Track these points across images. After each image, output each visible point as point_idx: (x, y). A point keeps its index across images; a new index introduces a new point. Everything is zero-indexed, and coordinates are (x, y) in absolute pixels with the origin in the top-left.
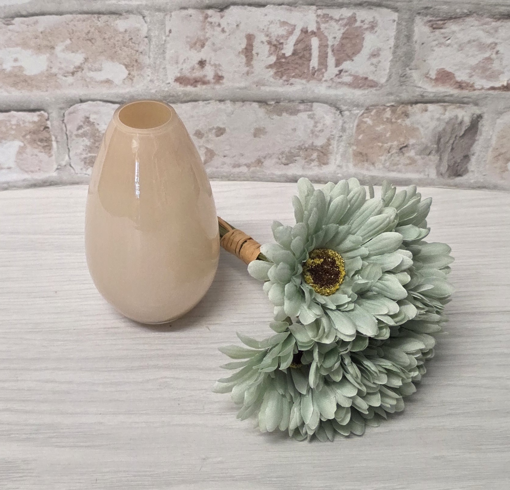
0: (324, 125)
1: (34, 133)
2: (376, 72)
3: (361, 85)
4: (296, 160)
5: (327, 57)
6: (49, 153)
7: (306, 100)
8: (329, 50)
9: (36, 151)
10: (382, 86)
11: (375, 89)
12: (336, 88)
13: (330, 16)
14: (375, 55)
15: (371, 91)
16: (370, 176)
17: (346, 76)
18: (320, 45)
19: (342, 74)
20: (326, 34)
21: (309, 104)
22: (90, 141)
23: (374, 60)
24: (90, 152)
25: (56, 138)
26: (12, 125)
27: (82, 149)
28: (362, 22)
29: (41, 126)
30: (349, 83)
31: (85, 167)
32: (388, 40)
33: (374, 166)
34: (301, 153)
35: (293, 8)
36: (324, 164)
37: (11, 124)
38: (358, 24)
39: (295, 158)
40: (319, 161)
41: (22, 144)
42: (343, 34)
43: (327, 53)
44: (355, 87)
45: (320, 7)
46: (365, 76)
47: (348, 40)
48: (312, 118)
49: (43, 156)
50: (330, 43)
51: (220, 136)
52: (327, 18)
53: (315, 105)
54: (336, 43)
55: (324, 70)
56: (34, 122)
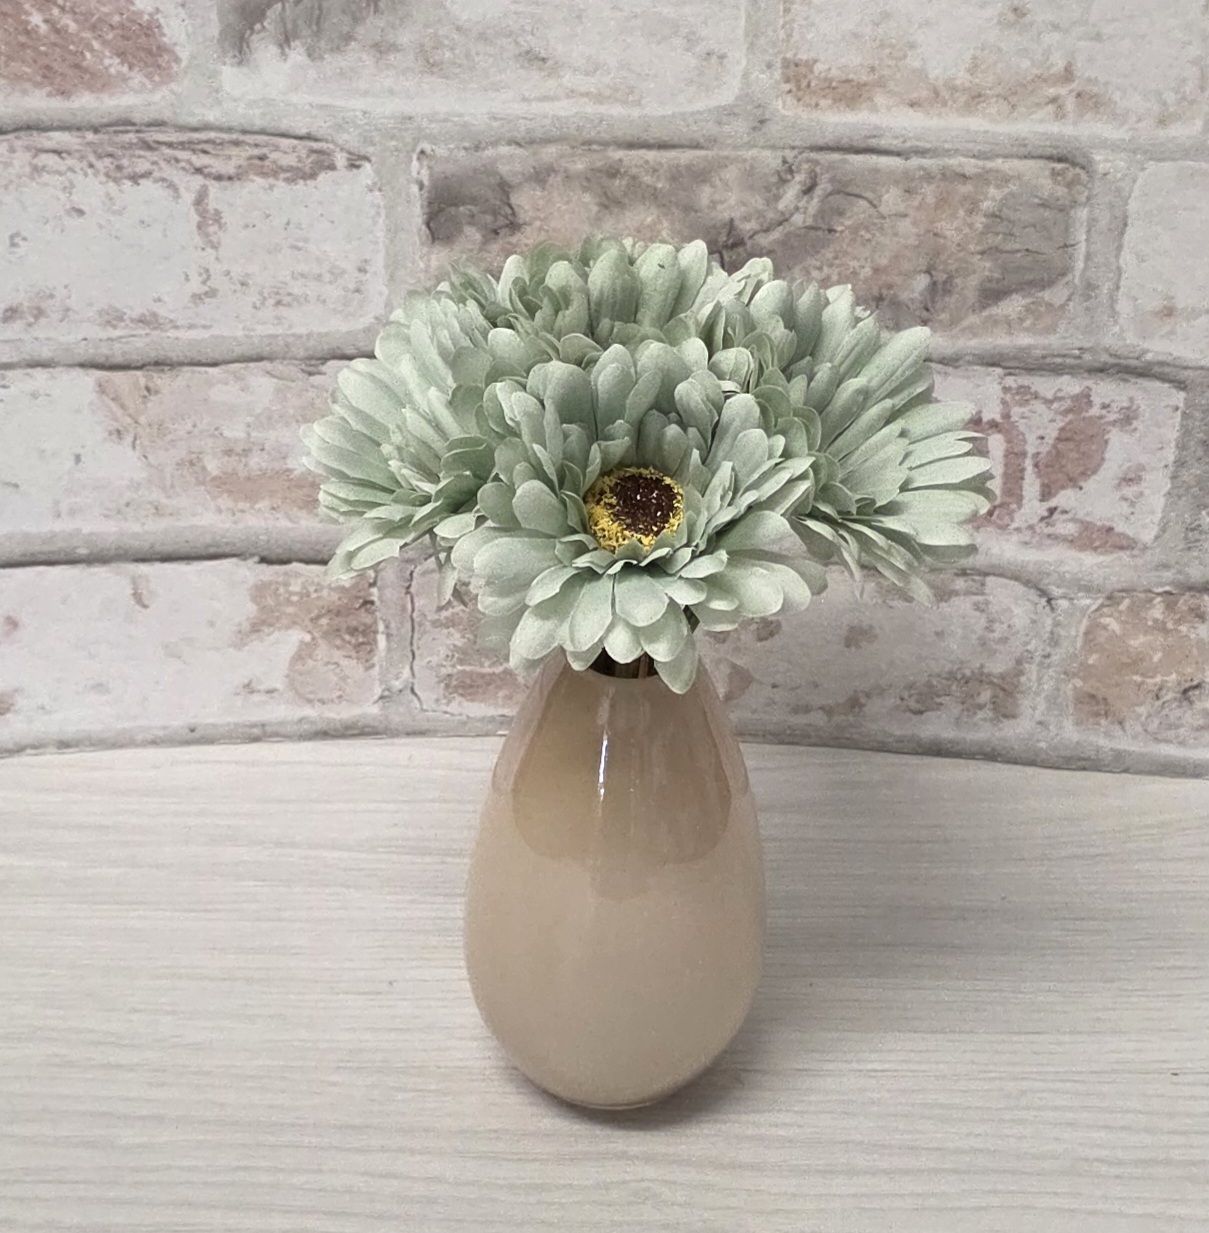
0: (1009, 626)
1: (338, 614)
2: (1132, 518)
3: (1097, 544)
4: (941, 704)
5: (1022, 478)
6: (367, 661)
7: (972, 569)
8: (1028, 464)
9: (337, 655)
10: (1145, 548)
11: (1128, 553)
12: (1039, 546)
13: (1032, 390)
14: (1130, 479)
15: (1120, 559)
16: (1112, 750)
17: (1064, 521)
18: (1007, 450)
19: (1056, 516)
20: (1022, 428)
21: (977, 578)
22: (463, 637)
23: (1129, 491)
24: (461, 662)
25: (387, 627)
26: (292, 594)
27: (442, 655)
28: (1105, 406)
29: (358, 598)
30: (1070, 538)
31: (445, 697)
32: (1162, 448)
33: (1123, 729)
34: (954, 687)
35: (950, 369)
36: (1006, 716)
37: (288, 592)
38: (1095, 411)
39: (938, 700)
40: (994, 709)
41: (308, 638)
42: (1062, 429)
43: (1023, 470)
44: (1082, 548)
45: (1012, 371)
46: (1108, 524)
47: (1071, 445)
48: (983, 611)
49: (352, 667)
50: (1031, 449)
51: (766, 639)
52: (1025, 395)
53: (990, 581)
54: (1044, 449)
55: (1014, 506)
56: (342, 589)
